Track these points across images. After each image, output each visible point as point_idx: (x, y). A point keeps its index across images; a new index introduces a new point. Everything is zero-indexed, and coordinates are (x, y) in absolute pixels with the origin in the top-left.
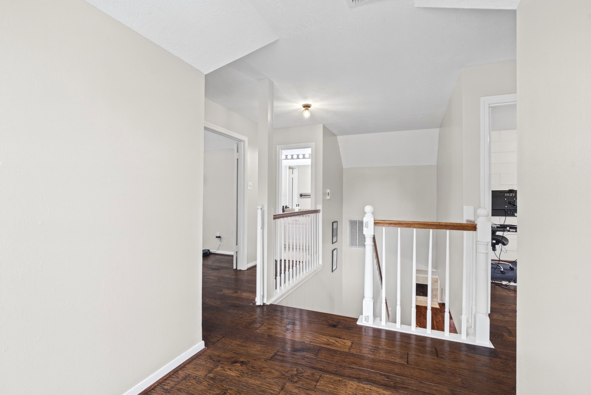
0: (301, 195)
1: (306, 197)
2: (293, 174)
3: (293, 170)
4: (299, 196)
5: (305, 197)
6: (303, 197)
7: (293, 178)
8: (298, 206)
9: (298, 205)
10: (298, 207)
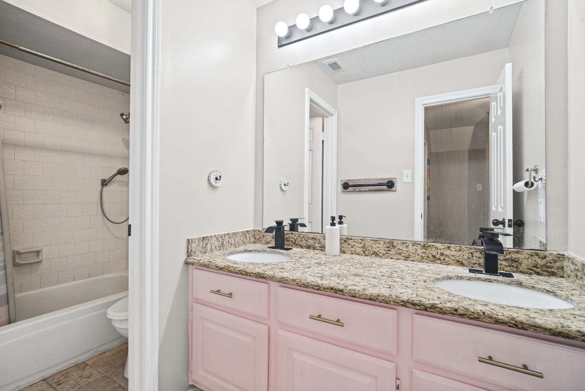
0: (346, 186)
1: (360, 191)
2: (323, 130)
3: (325, 119)
4: (340, 188)
5: (357, 189)
6: (350, 189)
7: (323, 141)
8: (341, 223)
9: (337, 220)
10: (338, 226)
